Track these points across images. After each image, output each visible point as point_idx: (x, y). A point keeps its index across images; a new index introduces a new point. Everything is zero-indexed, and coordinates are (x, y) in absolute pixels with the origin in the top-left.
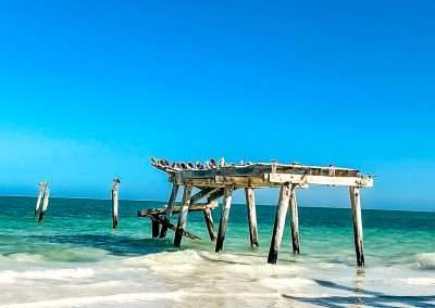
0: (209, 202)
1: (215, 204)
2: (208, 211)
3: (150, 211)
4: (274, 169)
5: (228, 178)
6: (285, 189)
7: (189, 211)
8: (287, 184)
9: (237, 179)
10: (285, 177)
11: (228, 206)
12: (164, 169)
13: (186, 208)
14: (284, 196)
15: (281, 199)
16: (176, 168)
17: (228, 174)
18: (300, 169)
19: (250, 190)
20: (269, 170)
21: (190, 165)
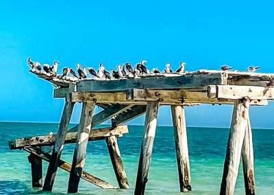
0: (114, 126)
1: (123, 129)
2: (113, 139)
3: (27, 140)
4: (224, 79)
5: (152, 92)
6: (241, 107)
7: (90, 139)
8: (243, 100)
9: (165, 93)
10: (240, 91)
11: (152, 133)
12: (50, 79)
13: (84, 137)
14: (239, 118)
15: (234, 122)
16: (70, 77)
17: (151, 86)
18: (261, 79)
19: (178, 109)
20: (216, 80)
21: (92, 72)
